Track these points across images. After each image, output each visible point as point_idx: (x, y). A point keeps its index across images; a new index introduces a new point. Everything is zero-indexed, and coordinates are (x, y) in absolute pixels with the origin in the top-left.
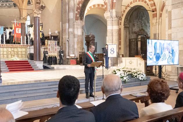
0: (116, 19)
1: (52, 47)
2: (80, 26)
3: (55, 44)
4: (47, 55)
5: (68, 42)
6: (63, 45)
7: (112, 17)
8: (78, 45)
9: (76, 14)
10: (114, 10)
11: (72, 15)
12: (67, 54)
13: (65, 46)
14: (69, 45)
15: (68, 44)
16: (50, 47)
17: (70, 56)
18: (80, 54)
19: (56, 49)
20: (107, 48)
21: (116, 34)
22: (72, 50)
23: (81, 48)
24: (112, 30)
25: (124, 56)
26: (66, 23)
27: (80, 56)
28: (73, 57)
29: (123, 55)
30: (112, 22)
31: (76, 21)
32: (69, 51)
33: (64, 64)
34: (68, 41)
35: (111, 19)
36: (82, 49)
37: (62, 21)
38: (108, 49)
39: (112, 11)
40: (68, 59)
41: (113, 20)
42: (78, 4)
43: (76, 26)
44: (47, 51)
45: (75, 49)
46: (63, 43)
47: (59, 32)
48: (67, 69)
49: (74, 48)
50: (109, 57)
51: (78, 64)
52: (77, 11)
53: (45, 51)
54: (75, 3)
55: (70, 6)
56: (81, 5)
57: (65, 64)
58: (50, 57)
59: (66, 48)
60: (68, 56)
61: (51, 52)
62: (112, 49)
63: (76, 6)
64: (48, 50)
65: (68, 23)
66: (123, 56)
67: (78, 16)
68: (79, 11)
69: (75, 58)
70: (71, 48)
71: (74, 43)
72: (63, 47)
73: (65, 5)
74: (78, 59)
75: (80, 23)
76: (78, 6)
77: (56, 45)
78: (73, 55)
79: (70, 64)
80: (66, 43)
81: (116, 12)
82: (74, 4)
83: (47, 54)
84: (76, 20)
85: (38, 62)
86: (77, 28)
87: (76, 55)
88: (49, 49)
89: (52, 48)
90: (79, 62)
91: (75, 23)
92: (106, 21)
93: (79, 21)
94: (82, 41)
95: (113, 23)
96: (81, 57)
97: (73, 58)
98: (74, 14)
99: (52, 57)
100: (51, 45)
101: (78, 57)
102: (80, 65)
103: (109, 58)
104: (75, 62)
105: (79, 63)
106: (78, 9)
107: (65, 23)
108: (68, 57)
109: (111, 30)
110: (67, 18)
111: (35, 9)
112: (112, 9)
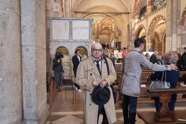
0: (150, 40)
7: (148, 39)
10: (149, 36)
11: (133, 38)
24: (148, 46)
37: (129, 41)
42: (136, 33)
47: (127, 46)
52: (135, 36)
55: (132, 34)
56: (137, 33)
63: (135, 33)
73: (130, 33)
81: (150, 37)
92: (146, 41)
106: (135, 35)
107: (130, 42)
110: (131, 40)
112: (148, 36)
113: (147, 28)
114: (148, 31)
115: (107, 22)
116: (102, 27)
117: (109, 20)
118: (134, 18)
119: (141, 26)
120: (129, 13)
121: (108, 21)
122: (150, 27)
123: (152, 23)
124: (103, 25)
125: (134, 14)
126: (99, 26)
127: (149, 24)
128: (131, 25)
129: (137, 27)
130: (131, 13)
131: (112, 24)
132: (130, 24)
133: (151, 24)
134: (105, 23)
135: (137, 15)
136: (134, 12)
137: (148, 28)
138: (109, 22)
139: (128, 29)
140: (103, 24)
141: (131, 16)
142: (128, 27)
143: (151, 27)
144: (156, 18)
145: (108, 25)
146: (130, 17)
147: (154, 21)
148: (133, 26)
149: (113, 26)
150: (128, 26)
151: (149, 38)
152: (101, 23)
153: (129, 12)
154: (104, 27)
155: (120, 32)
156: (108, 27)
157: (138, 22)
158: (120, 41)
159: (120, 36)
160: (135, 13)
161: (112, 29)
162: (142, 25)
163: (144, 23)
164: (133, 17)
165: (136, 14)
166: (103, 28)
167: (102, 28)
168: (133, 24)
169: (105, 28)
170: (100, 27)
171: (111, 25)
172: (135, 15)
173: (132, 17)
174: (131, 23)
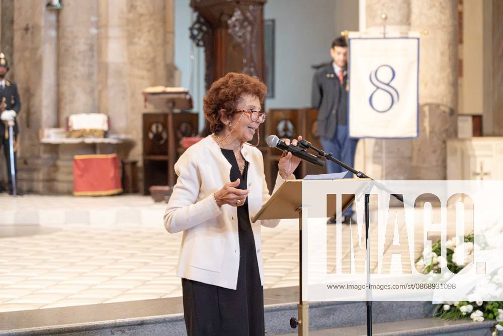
5: (53, 17)
6: (17, 40)
8: (130, 39)
12: (46, 113)
13: (35, 50)
14: (59, 38)
15: (53, 33)
17: (69, 131)
18: (151, 109)
20: (337, 70)
22: (89, 76)
23: (153, 61)
25: (487, 125)
27: (146, 129)
28: (92, 132)
29: (477, 120)
32: (65, 89)
33: (25, 186)
34: (58, 12)
36: (162, 71)
38: (346, 78)
40: (54, 148)
45: (111, 68)
46: (19, 23)
48: (50, 231)
49: (103, 67)
50: (354, 132)
51: (135, 191)
57: (31, 191)
59: (37, 64)
60: (57, 125)
62: (384, 75)
66: (478, 131)
69: (111, 140)
70: (78, 68)
71: (101, 25)
72: (16, 56)
74: (137, 154)
78: (97, 122)
79: (69, 193)
80: (42, 22)
87: (120, 123)
90: (141, 175)
94: (164, 8)
96: (158, 136)
97: (93, 148)
101: (136, 135)
102: (149, 200)
103: (356, 141)
104: (112, 173)
105: (141, 185)
108: (52, 136)
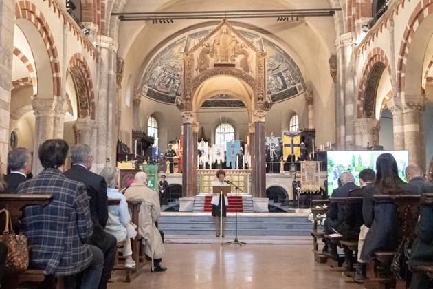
0: (408, 110)
1: (308, 174)
2: (366, 130)
3: (315, 167)
4: (299, 188)
7: (399, 107)
9: (359, 106)
10: (403, 94)
11: (350, 109)
16: (306, 174)
19: (317, 178)
21: (410, 142)
24: (402, 134)
26: (340, 125)
30: (402, 117)
31: (359, 120)
35: (399, 112)
37: (336, 123)
39: (400, 95)
41: (404, 112)
42: (361, 87)
43: (358, 131)
44: (299, 182)
52: (359, 99)
53: (295, 182)
54: (356, 83)
55: (347, 92)
56: (364, 88)
58: (305, 193)
61: (308, 184)
63: (358, 90)
64: (300, 180)
65: (345, 124)
67: (361, 109)
68: (362, 99)
73: (340, 91)
75: (365, 123)
76: (361, 90)
77: (317, 169)
81: (407, 97)
82: (355, 87)
83: (300, 186)
84: (358, 118)
85: (261, 198)
86: (361, 133)
88: (304, 177)
89: (310, 175)
91: (356, 124)
93: (363, 120)
95: (405, 118)
98: (354, 106)
99: (309, 193)
100: (308, 169)
106: (360, 95)
109: (399, 134)
110: (343, 116)
111: (255, 109)
112: (400, 91)
113: (393, 58)
114: (397, 72)
115: (224, 43)
116: (206, 60)
117: (233, 34)
118: (351, 28)
119: (375, 56)
120: (331, 13)
121: (229, 39)
122: (403, 53)
123: (408, 33)
124: (208, 55)
125: (350, 14)
126: (192, 60)
127: (399, 39)
128: (343, 57)
129: (362, 62)
130: (340, 9)
131: (249, 50)
132: (339, 56)
133: (407, 39)
134: (218, 48)
135: (364, 15)
136: (350, 8)
137: (398, 56)
138: (234, 43)
139: (334, 75)
140: (211, 49)
141: (341, 22)
142: (332, 67)
143: (407, 50)
144: (422, 11)
145: (231, 54)
146: (338, 28)
147: (417, 22)
148: (348, 59)
149: (249, 60)
150: (333, 61)
151: (403, 101)
152: (200, 49)
153: (334, 7)
154: (212, 61)
155: (312, 93)
156: (230, 62)
157: (365, 42)
158: (311, 127)
159: (310, 106)
160: (354, 10)
161: (247, 68)
162: (378, 49)
163: (382, 40)
164: (349, 26)
165: (358, 11)
166: (211, 67)
167: (203, 67)
168: (349, 52)
169: (216, 65)
170: (196, 64)
171: (244, 53)
172: (355, 17)
173: (345, 24)
174: (343, 49)
